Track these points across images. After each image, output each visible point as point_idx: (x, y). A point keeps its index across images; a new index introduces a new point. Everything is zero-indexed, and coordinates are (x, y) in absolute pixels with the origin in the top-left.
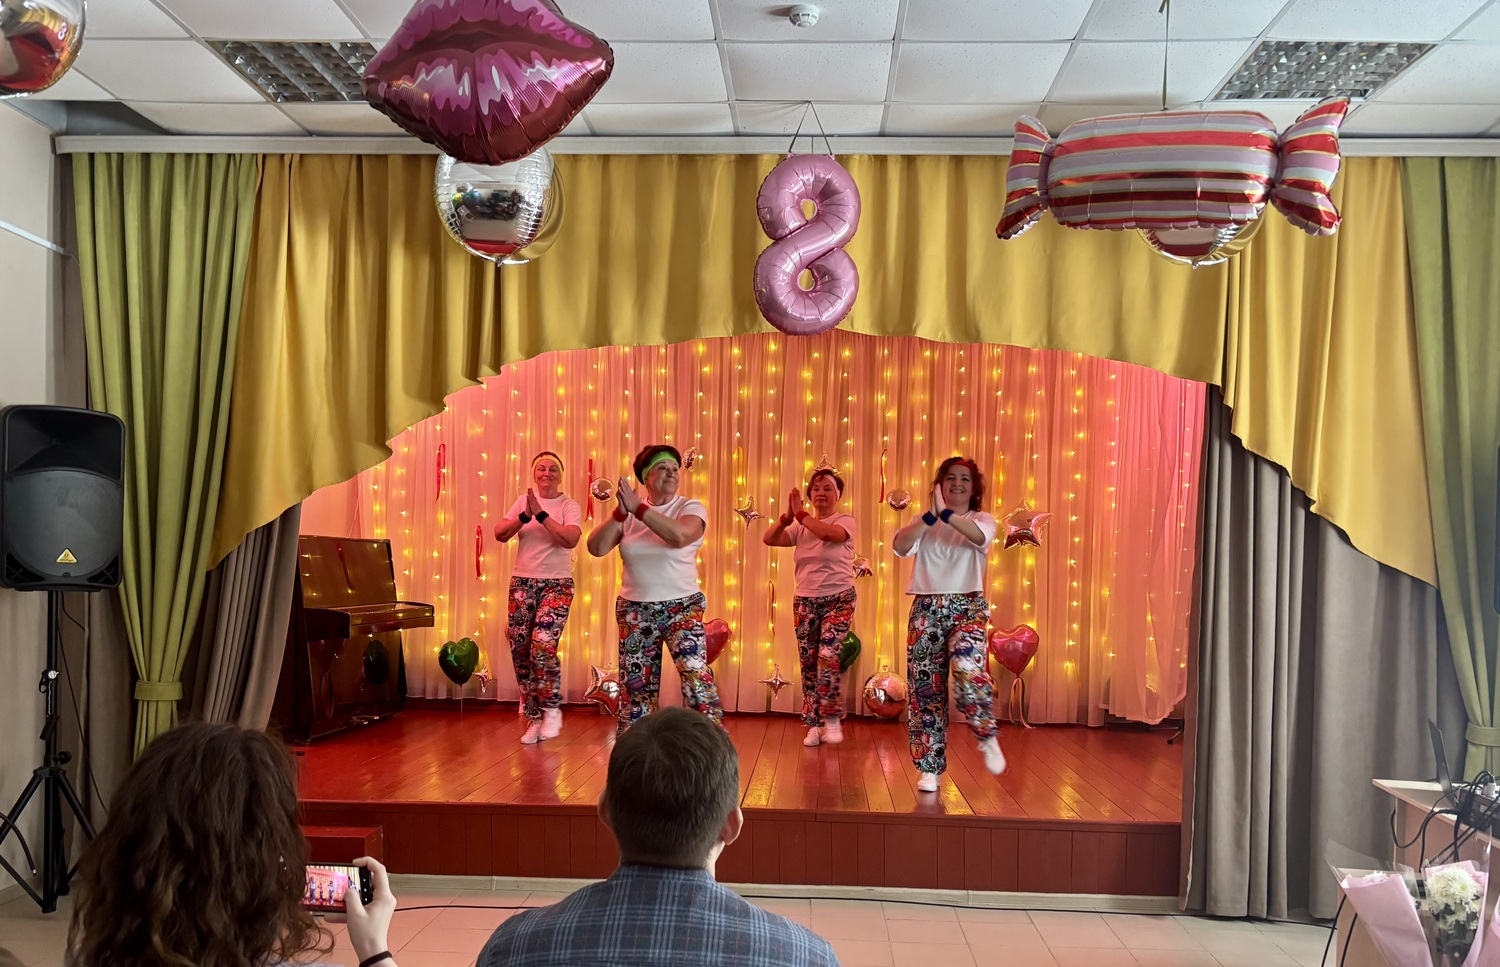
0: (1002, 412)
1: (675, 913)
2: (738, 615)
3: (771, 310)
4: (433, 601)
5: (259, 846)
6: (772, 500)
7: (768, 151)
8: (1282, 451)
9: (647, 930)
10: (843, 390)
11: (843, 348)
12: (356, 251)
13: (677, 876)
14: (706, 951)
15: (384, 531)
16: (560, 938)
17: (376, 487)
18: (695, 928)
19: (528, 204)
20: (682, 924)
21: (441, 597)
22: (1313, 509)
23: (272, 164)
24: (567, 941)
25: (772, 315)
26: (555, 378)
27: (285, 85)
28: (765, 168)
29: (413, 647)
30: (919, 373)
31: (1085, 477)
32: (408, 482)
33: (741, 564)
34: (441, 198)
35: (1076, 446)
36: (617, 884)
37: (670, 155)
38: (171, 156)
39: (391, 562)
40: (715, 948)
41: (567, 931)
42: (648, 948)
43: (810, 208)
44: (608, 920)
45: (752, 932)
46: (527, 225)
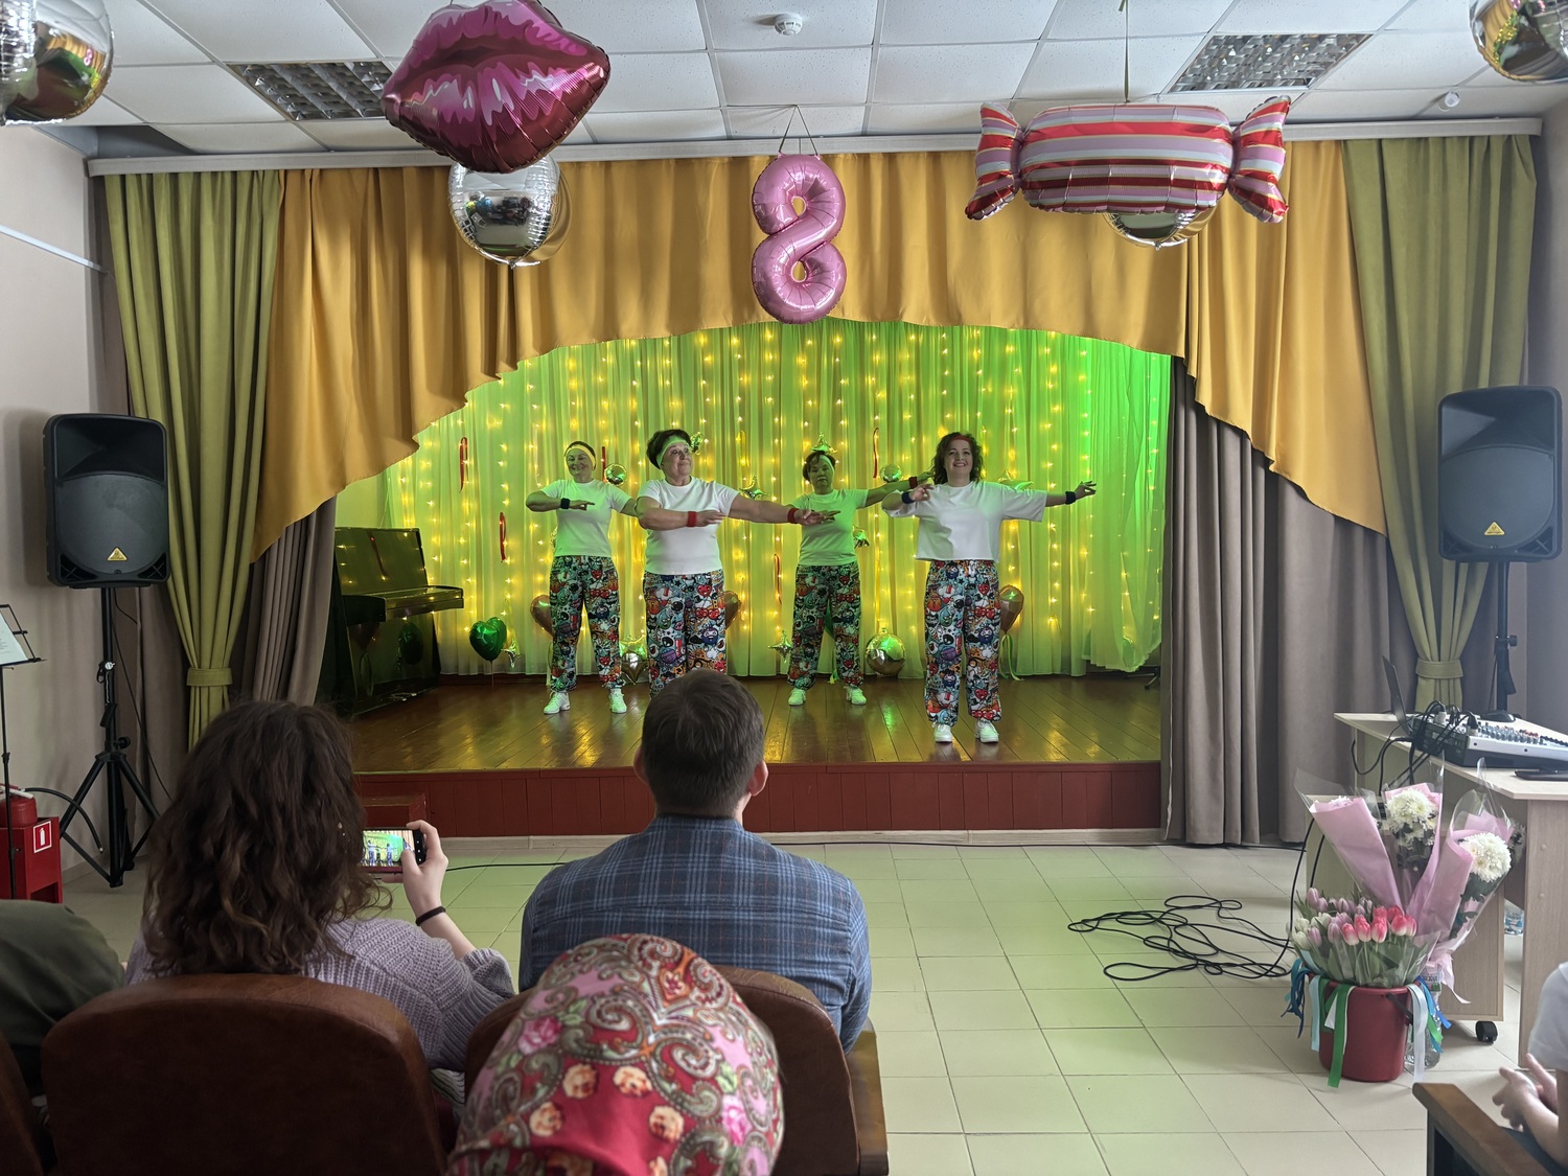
0: (983, 390)
1: (707, 860)
2: (748, 587)
3: (768, 300)
4: (462, 584)
5: (319, 814)
6: (773, 479)
7: (759, 152)
8: (1242, 417)
9: (683, 876)
10: (836, 374)
11: (835, 334)
12: (377, 262)
13: (708, 825)
14: (738, 893)
15: (413, 520)
16: (602, 887)
17: (403, 480)
18: (727, 873)
19: (537, 209)
20: (714, 870)
21: (469, 580)
22: (1272, 468)
23: (293, 180)
24: (609, 890)
25: (770, 304)
26: (567, 373)
27: (303, 104)
28: (757, 168)
29: (444, 629)
30: (906, 356)
31: (1061, 446)
32: (434, 474)
33: (748, 540)
34: (455, 206)
35: (1053, 419)
36: (652, 836)
37: (668, 160)
38: (198, 175)
39: (421, 550)
40: (746, 890)
41: (608, 881)
42: (684, 893)
43: (800, 205)
44: (646, 869)
45: (779, 875)
46: (537, 228)
